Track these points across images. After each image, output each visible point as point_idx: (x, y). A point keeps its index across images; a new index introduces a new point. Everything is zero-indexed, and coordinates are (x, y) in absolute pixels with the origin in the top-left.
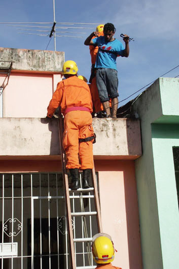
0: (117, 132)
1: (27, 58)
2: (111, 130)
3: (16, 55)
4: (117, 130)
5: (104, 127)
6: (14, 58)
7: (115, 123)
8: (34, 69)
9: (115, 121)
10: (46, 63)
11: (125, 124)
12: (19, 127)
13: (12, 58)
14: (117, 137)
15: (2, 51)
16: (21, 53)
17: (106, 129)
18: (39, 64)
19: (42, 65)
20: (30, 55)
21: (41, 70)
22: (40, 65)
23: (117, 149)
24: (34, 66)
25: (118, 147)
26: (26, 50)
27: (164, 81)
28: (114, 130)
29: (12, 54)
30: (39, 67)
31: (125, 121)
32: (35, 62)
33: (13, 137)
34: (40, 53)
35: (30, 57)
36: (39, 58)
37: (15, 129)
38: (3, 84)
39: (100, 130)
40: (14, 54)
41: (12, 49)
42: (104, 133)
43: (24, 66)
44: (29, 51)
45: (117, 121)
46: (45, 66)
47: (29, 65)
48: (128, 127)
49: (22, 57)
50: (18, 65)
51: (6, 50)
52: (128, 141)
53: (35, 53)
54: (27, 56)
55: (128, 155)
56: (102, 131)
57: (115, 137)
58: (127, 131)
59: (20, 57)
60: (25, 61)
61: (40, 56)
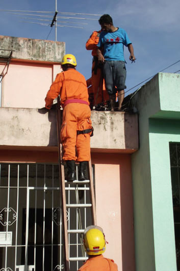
0: (114, 126)
1: (27, 48)
2: (109, 123)
3: (16, 44)
4: (114, 123)
5: (102, 120)
6: (14, 47)
7: (113, 116)
8: (34, 59)
9: (113, 115)
10: (46, 53)
11: (123, 118)
12: (17, 117)
13: (12, 47)
14: (114, 130)
15: (2, 39)
16: (21, 42)
17: (103, 122)
18: (39, 54)
19: (42, 55)
20: (30, 44)
21: (41, 60)
22: (41, 54)
23: (114, 142)
24: (35, 56)
25: (115, 140)
26: (26, 39)
27: (163, 75)
28: (112, 123)
29: (12, 43)
30: (39, 57)
31: (123, 115)
32: (35, 51)
33: (11, 127)
34: (40, 42)
35: (30, 47)
36: (40, 48)
37: (13, 119)
38: (3, 73)
39: (98, 123)
40: (14, 43)
41: (13, 38)
42: (102, 126)
43: (24, 55)
44: (29, 40)
45: (115, 114)
46: (46, 56)
47: (29, 54)
48: (126, 120)
49: (23, 46)
50: (18, 53)
51: (7, 38)
52: (125, 135)
53: (35, 43)
54: (27, 45)
55: (124, 148)
56: (100, 124)
57: (112, 131)
58: (125, 125)
59: (20, 46)
60: (25, 50)
61: (40, 46)
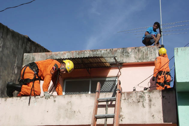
0: (152, 103)
1: (134, 54)
2: (147, 101)
3: (126, 52)
4: (152, 100)
5: (140, 98)
6: (124, 55)
7: (151, 94)
8: (140, 61)
9: (151, 93)
10: (149, 55)
11: (161, 95)
13: (123, 55)
14: (152, 106)
15: (116, 51)
16: (130, 50)
17: (142, 100)
18: (143, 57)
19: (146, 57)
20: (136, 51)
21: (145, 61)
22: (144, 57)
23: (152, 118)
24: (140, 59)
25: (153, 116)
26: (133, 48)
28: (150, 101)
29: (123, 52)
30: (144, 59)
31: (161, 92)
32: (140, 55)
34: (144, 48)
35: (136, 53)
36: (144, 53)
38: (118, 74)
39: (137, 101)
40: (125, 52)
41: (123, 48)
42: (141, 104)
43: (132, 59)
44: (136, 48)
45: (153, 92)
46: (148, 58)
47: (136, 58)
48: (163, 97)
49: (131, 53)
50: (127, 59)
51: (119, 49)
52: (163, 111)
53: (140, 49)
54: (134, 52)
55: (162, 122)
56: (139, 102)
57: (150, 107)
58: (163, 101)
59: (129, 53)
60: (133, 56)
61: (144, 51)
